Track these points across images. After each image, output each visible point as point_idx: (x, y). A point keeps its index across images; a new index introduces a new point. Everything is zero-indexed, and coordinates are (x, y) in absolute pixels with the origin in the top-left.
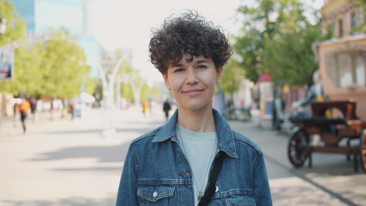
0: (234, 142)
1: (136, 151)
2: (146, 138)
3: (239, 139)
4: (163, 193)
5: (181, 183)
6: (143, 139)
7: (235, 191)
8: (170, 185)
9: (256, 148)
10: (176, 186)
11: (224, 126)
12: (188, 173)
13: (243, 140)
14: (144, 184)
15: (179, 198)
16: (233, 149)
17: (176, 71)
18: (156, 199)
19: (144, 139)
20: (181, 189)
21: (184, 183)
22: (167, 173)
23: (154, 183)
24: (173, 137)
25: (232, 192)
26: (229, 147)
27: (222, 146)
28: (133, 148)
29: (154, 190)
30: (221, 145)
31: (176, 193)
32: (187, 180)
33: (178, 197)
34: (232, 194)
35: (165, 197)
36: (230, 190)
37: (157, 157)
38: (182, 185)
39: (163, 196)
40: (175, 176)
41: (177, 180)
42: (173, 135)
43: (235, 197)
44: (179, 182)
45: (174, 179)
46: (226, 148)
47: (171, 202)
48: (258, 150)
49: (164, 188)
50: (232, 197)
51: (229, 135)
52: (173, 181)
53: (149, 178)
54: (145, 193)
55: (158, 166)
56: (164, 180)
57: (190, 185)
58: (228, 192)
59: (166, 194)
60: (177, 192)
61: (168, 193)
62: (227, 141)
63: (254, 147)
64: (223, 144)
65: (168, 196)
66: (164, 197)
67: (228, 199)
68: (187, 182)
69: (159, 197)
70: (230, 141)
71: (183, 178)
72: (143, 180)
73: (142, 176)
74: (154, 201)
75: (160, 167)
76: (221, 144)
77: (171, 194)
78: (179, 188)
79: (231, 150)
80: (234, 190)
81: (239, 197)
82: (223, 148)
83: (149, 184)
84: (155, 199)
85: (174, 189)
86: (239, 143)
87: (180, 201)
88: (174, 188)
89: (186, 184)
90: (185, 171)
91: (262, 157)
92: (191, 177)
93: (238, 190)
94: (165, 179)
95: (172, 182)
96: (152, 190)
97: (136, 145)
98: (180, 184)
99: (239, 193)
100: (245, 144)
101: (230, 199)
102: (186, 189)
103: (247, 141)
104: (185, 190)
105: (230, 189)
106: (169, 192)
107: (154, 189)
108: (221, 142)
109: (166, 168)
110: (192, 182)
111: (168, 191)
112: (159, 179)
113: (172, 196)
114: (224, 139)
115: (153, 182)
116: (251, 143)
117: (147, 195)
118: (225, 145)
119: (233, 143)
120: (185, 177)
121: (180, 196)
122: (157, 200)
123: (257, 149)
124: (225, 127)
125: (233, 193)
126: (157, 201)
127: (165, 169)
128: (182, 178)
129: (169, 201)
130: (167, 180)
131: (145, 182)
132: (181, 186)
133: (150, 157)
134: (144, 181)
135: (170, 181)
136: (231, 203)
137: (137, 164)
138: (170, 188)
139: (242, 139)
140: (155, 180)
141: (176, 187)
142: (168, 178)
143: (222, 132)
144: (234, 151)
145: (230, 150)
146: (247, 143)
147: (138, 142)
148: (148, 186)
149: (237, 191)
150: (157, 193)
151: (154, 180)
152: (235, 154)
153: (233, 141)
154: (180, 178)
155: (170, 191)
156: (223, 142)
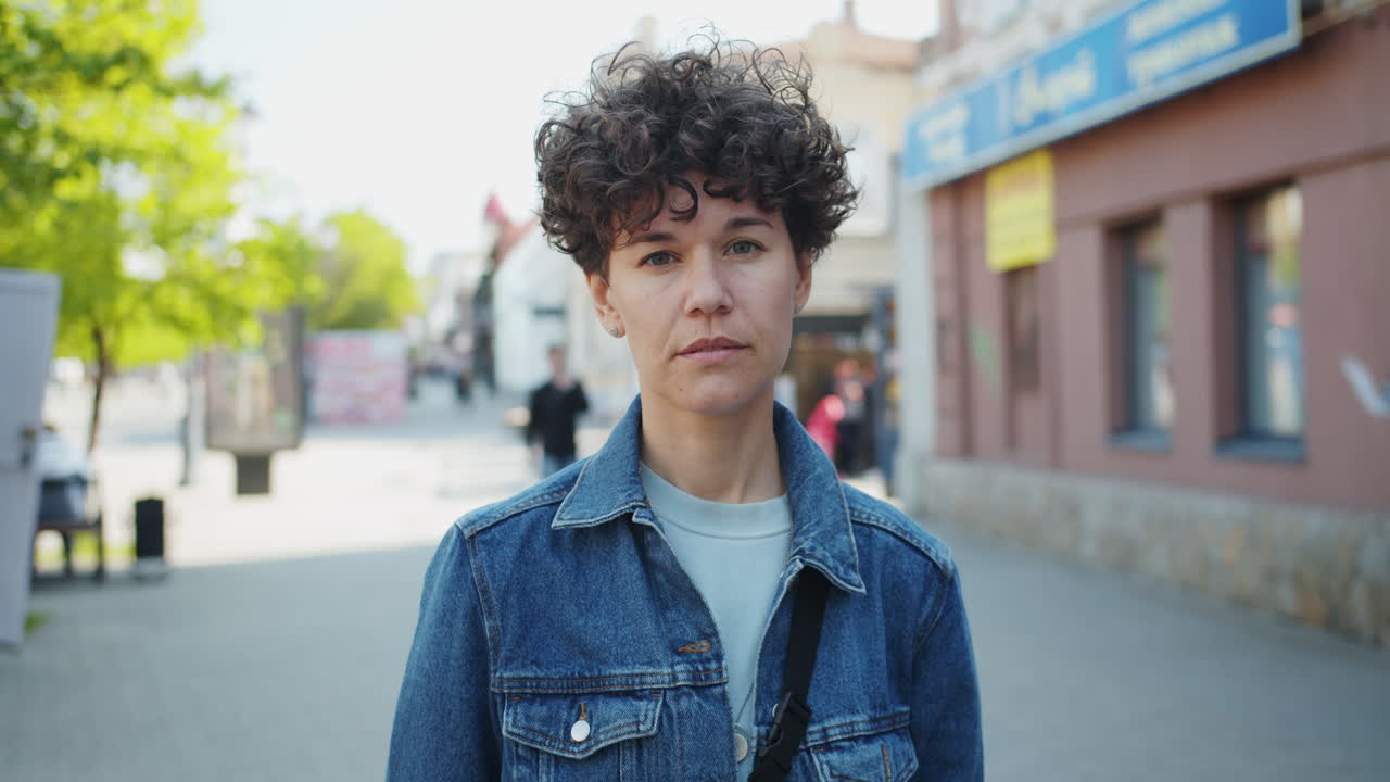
0: (851, 530)
1: (485, 565)
2: (524, 516)
3: (868, 519)
4: (617, 724)
5: (682, 683)
6: (512, 520)
7: (852, 724)
8: (639, 694)
9: (932, 556)
10: (665, 693)
11: (815, 469)
12: (704, 643)
13: (885, 524)
14: (529, 691)
15: (677, 738)
16: (851, 560)
17: (643, 262)
18: (588, 749)
19: (517, 518)
20: (684, 702)
21: (694, 679)
22: (624, 646)
23: (568, 687)
24: (637, 510)
25: (838, 731)
26: (836, 551)
27: (813, 549)
28: (475, 555)
29: (574, 712)
30: (806, 545)
31: (665, 719)
32: (704, 668)
33: (673, 733)
34: (840, 737)
35: (624, 741)
36: (833, 722)
37: (573, 584)
38: (686, 690)
39: (617, 736)
40: (659, 658)
41: (667, 670)
42: (636, 500)
43: (851, 749)
44: (675, 679)
45: (654, 666)
46: (824, 556)
47: (650, 754)
48: (941, 561)
49: (617, 706)
50: (840, 749)
51: (834, 505)
52: (651, 675)
53: (548, 669)
54: (537, 726)
55: (581, 622)
56: (615, 675)
57: (715, 685)
58: (825, 730)
59: (626, 729)
60: (670, 718)
61: (638, 723)
62: (829, 529)
63: (926, 552)
64: (814, 539)
65: (639, 736)
66: (620, 739)
67: (822, 758)
68: (703, 677)
69: (601, 741)
70: (838, 528)
71: (688, 662)
72: (523, 675)
73: (521, 660)
74: (579, 757)
75: (586, 623)
76: (807, 539)
77: (648, 727)
78: (677, 699)
79: (842, 563)
80: (848, 721)
81: (864, 747)
82: (814, 558)
83: (550, 691)
84: (583, 747)
85: (659, 706)
86: (870, 535)
87: (682, 749)
88: (657, 702)
89: (699, 684)
90: (691, 633)
91: (956, 588)
92: (719, 657)
93: (861, 721)
94: (618, 671)
95: (649, 679)
96: (564, 715)
97: (484, 543)
98: (679, 686)
99: (865, 730)
100: (891, 539)
101: (830, 755)
102: (704, 705)
103: (899, 527)
104: (700, 706)
105: (832, 716)
106: (642, 718)
107: (572, 707)
108: (808, 531)
109: (616, 629)
110: (725, 675)
111: (636, 716)
112: (591, 670)
113: (652, 733)
114: (817, 524)
115: (565, 684)
116: (912, 537)
117: (545, 735)
118: (822, 545)
119: (848, 535)
120: (694, 657)
121: (680, 733)
122: (591, 752)
123: (937, 557)
124: (820, 474)
125: (845, 733)
126: (590, 757)
127: (611, 632)
128: (683, 661)
129: (640, 755)
130: (627, 672)
131: (534, 684)
132: (685, 693)
133: (543, 585)
134: (526, 678)
135: (637, 675)
136: (835, 773)
137: (490, 614)
138: (641, 703)
139: (882, 521)
140: (573, 674)
141: (664, 697)
142: (630, 667)
143: (809, 494)
144: (853, 566)
145: (838, 563)
146: (900, 534)
147: (493, 530)
148: (544, 698)
149: (858, 723)
150: (587, 726)
151: (569, 673)
152: (856, 577)
153: (847, 530)
154: (679, 663)
155: (646, 716)
156: (813, 534)
